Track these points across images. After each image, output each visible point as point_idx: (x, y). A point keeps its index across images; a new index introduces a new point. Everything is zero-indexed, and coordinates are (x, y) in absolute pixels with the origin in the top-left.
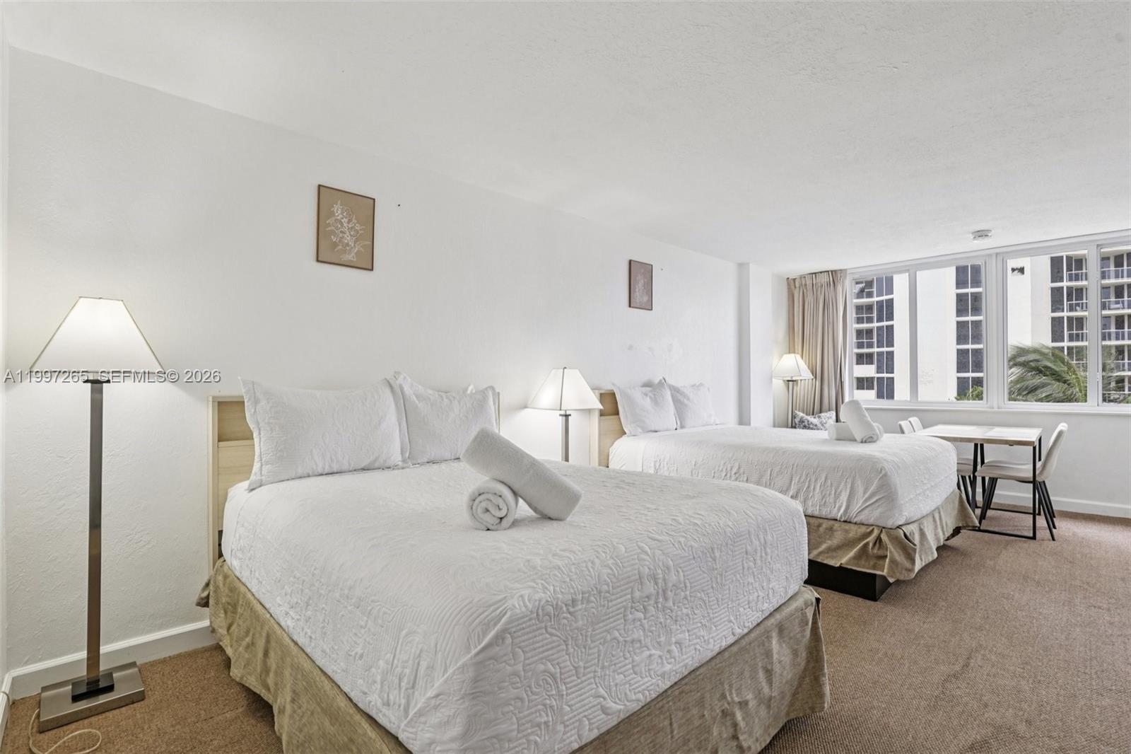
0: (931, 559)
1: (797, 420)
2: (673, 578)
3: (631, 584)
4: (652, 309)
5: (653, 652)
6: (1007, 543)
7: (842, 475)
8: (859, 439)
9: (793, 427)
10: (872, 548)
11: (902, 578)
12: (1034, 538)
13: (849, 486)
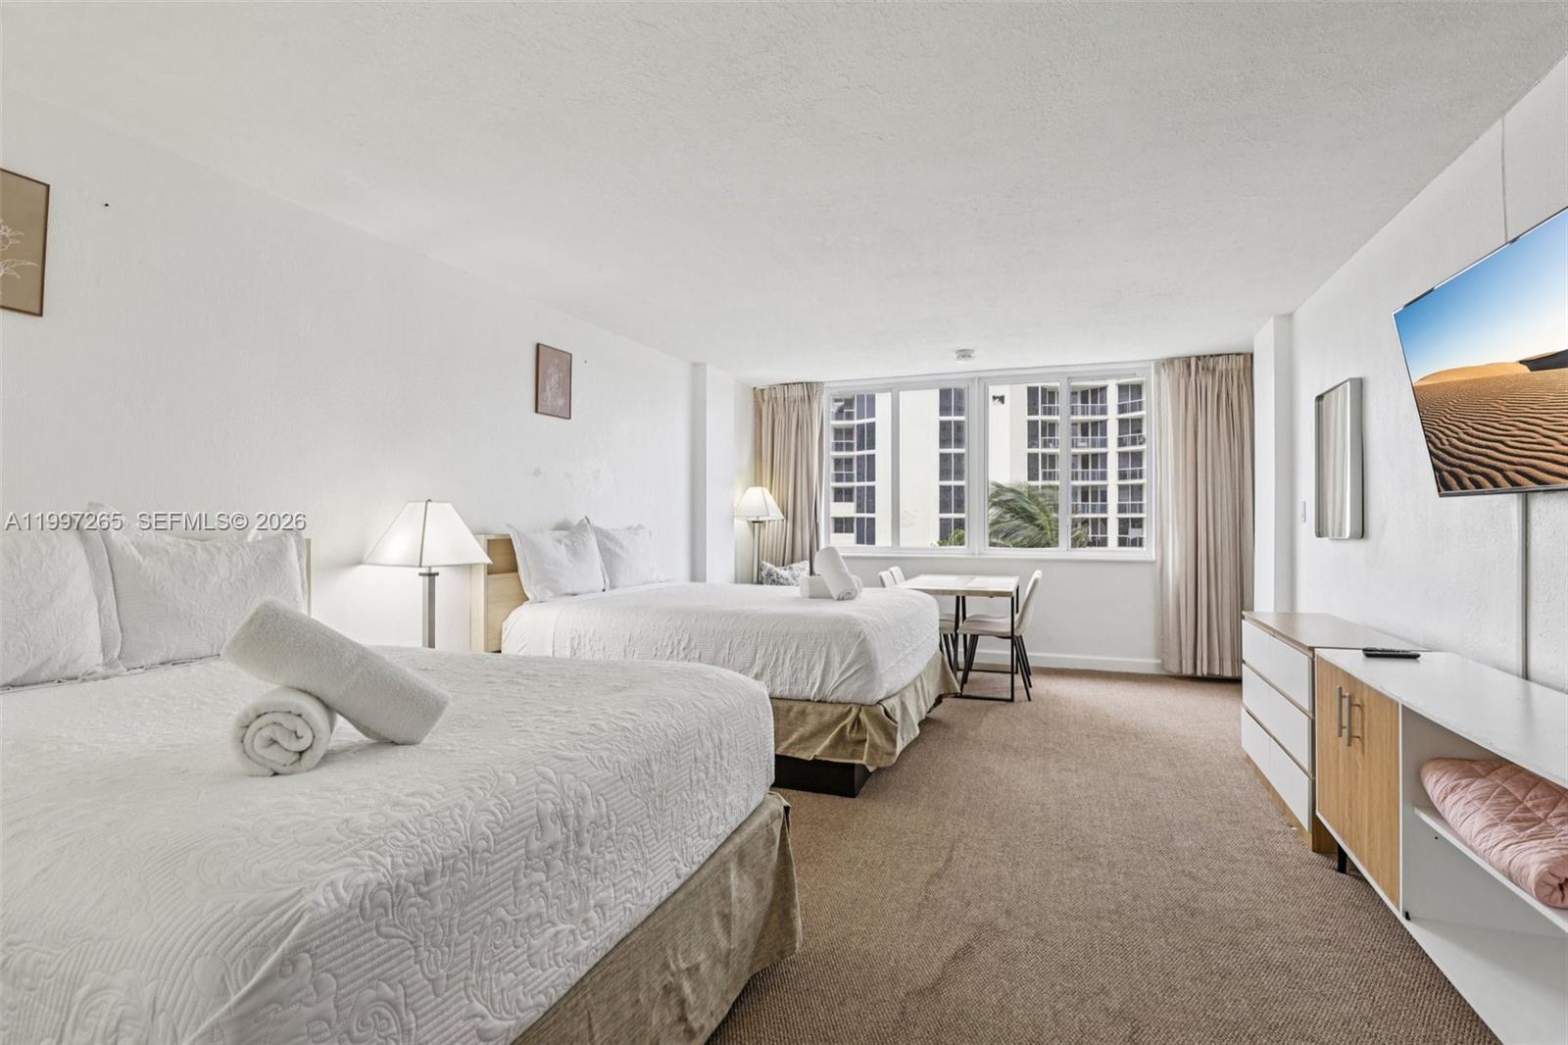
0: (913, 738)
1: (764, 573)
2: (591, 811)
3: (525, 832)
4: (570, 418)
5: (562, 927)
6: (988, 709)
7: (816, 643)
8: (835, 596)
9: (759, 582)
10: (850, 732)
11: (882, 765)
12: (1012, 700)
13: (824, 656)
